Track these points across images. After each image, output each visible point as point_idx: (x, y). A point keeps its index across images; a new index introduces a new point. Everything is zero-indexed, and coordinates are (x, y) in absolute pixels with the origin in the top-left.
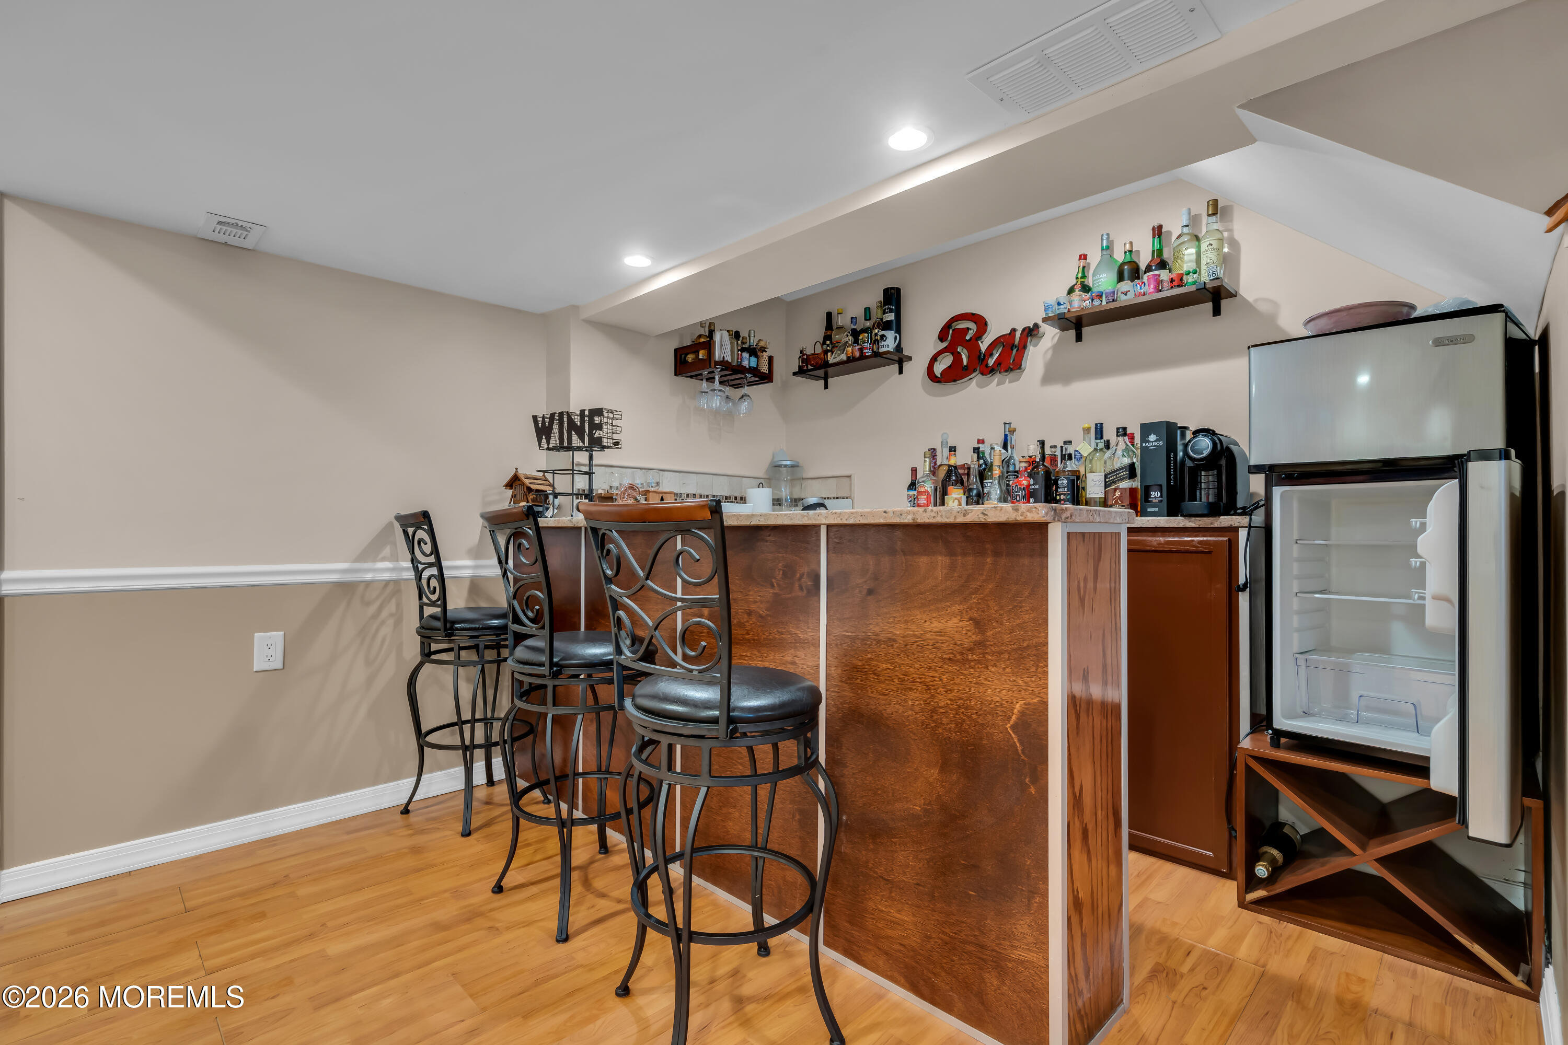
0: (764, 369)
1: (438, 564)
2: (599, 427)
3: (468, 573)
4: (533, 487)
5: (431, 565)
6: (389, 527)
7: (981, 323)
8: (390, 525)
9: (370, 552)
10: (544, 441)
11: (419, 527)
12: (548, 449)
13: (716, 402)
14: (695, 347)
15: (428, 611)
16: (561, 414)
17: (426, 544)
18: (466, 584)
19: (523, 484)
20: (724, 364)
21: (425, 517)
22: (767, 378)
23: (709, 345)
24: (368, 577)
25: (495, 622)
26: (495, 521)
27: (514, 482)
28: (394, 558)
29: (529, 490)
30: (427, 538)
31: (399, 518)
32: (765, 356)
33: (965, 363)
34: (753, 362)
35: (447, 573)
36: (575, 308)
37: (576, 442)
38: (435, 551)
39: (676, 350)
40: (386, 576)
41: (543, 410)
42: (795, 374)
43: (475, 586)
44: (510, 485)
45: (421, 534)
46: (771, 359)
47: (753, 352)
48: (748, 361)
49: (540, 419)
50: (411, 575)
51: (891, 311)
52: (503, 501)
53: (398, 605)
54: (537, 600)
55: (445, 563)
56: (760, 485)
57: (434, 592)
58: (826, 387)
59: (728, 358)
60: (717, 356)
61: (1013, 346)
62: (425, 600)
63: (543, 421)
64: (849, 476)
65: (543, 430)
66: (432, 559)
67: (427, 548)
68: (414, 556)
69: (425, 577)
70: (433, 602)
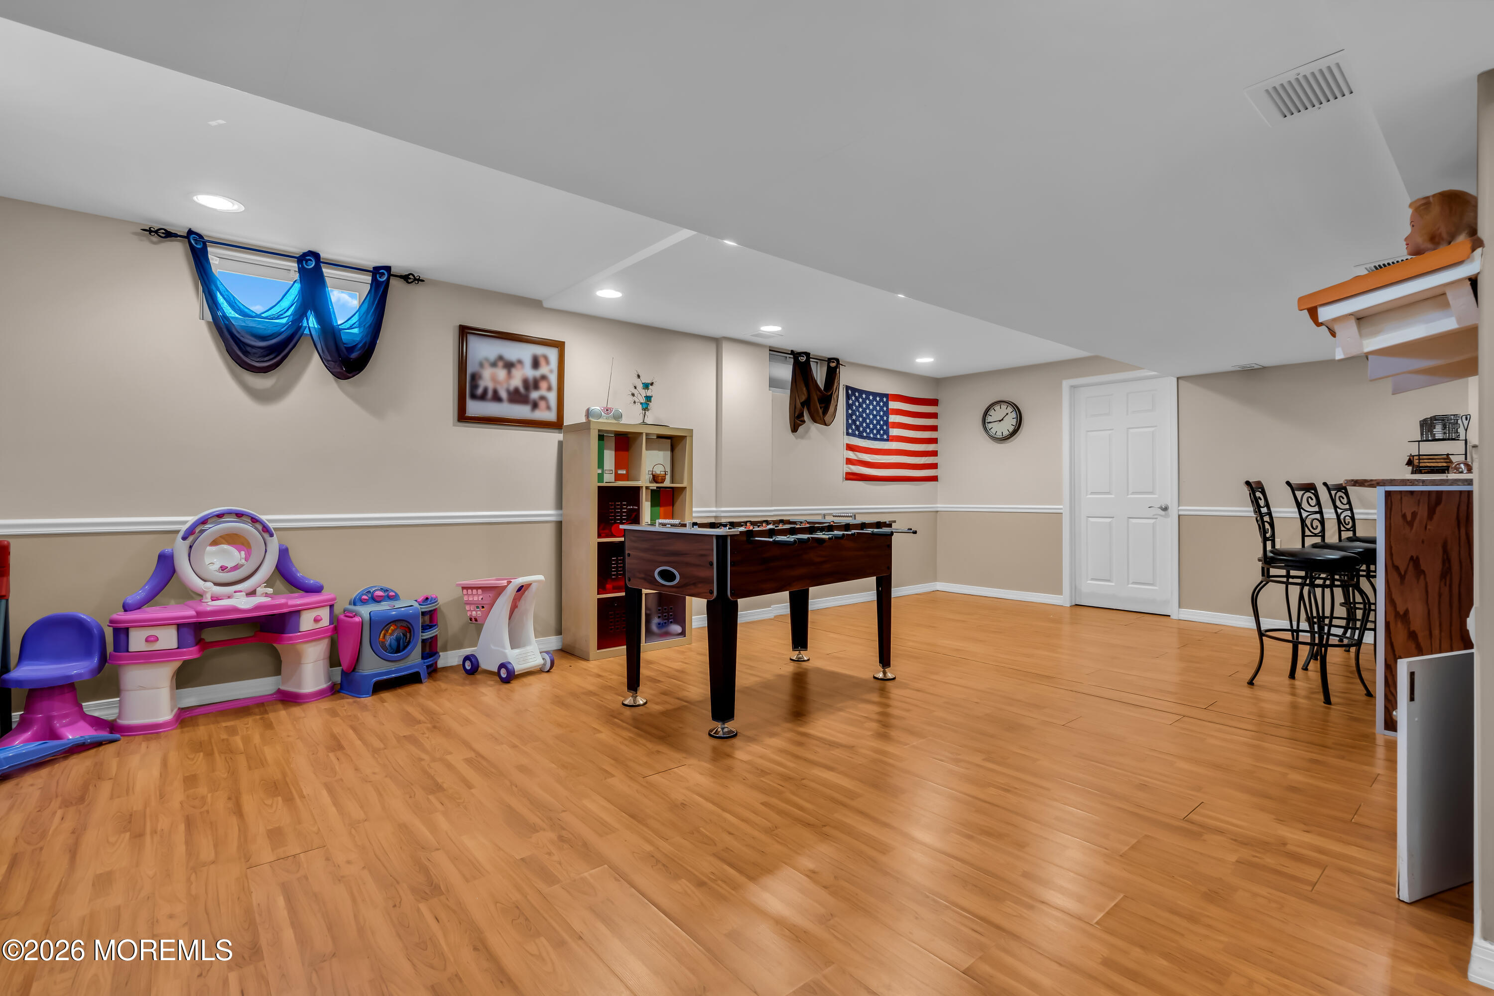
1: (1351, 509)
30: (1344, 497)
35: (1356, 517)
38: (1349, 503)
45: (1340, 494)
50: (1334, 516)
55: (1355, 511)
66: (1347, 507)
67: (1345, 501)
68: (1336, 507)
69: (1342, 517)
70: (1348, 530)
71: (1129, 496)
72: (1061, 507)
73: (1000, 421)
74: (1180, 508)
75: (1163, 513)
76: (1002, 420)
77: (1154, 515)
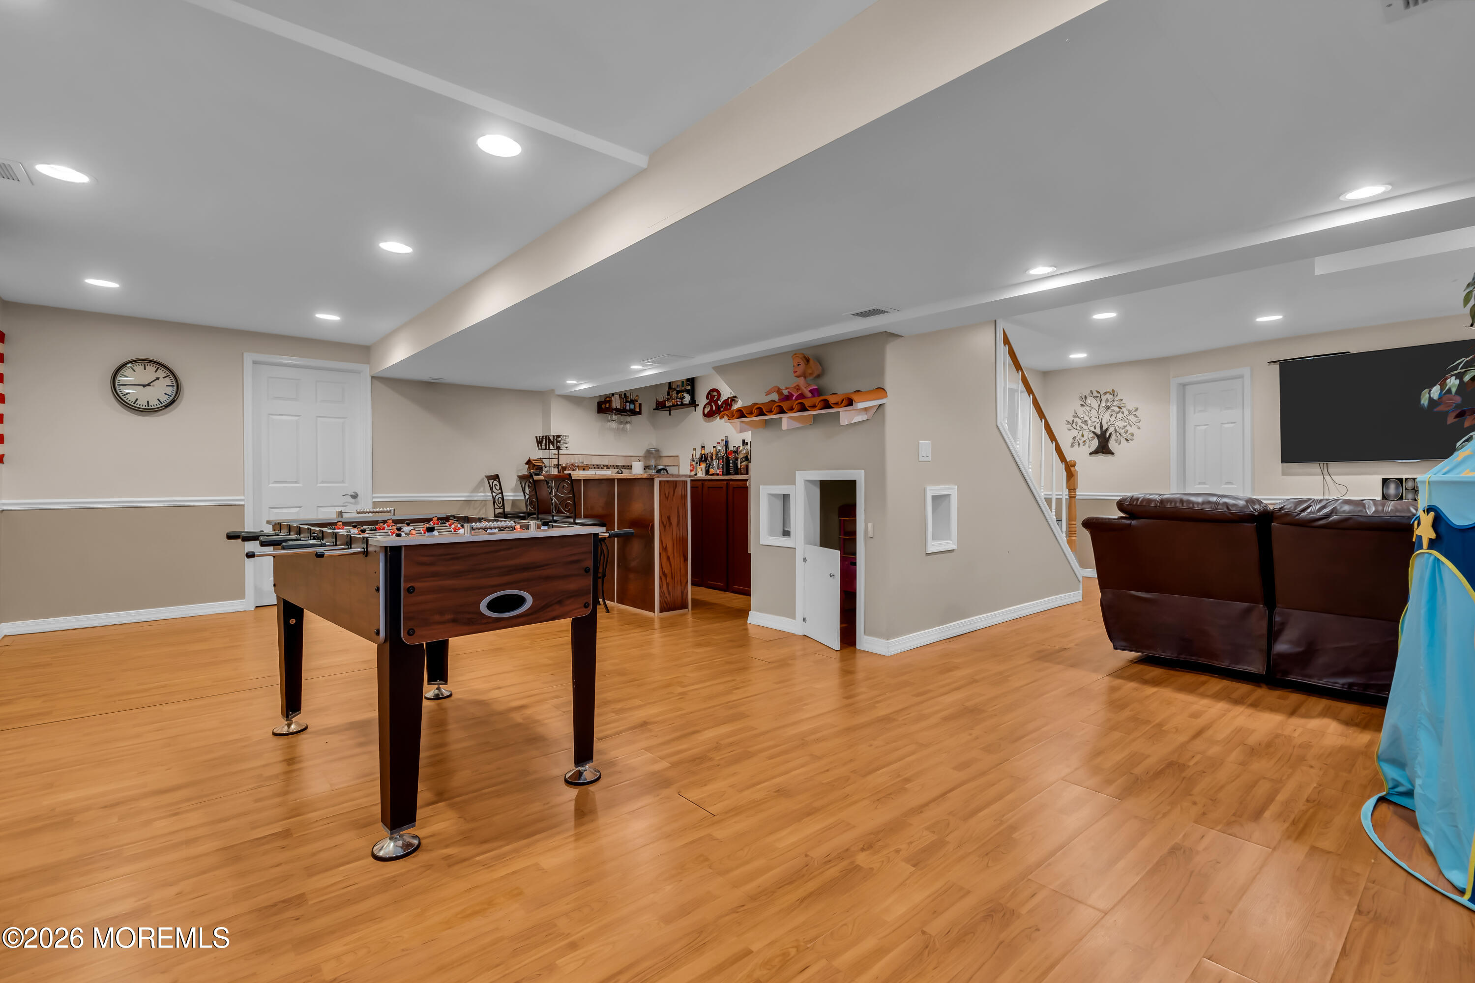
0: (637, 409)
1: (502, 493)
2: (559, 442)
3: (511, 498)
4: (535, 464)
5: (499, 493)
6: (482, 481)
7: (719, 394)
8: (483, 479)
9: (476, 490)
10: (540, 446)
11: (495, 480)
12: (542, 449)
13: (614, 425)
14: (605, 402)
15: (498, 511)
16: (546, 437)
17: (497, 486)
18: (511, 502)
19: (532, 463)
20: (616, 409)
21: (496, 477)
22: (639, 413)
23: (610, 402)
24: (476, 499)
25: (522, 515)
26: (521, 478)
27: (529, 462)
28: (484, 492)
29: (534, 465)
30: (498, 484)
31: (487, 477)
32: (637, 404)
33: (714, 410)
34: (632, 407)
35: (505, 498)
36: (553, 391)
37: (552, 447)
38: (501, 488)
39: (598, 402)
40: (482, 498)
41: (540, 434)
42: (654, 409)
43: (514, 503)
44: (527, 463)
45: (496, 482)
46: (640, 405)
47: (633, 402)
48: (628, 406)
49: (538, 438)
50: (491, 498)
51: (689, 385)
52: (524, 471)
53: (486, 510)
54: (534, 502)
55: (504, 494)
56: (639, 461)
57: (500, 504)
58: (670, 415)
59: (619, 407)
60: (613, 406)
61: (728, 404)
62: (496, 506)
63: (540, 439)
64: (678, 456)
65: (539, 443)
66: (500, 491)
67: (498, 488)
68: (492, 491)
69: (497, 498)
70: (500, 508)
71: (318, 485)
72: (242, 498)
73: (144, 386)
74: (374, 495)
75: (353, 500)
76: (149, 385)
77: (344, 503)
